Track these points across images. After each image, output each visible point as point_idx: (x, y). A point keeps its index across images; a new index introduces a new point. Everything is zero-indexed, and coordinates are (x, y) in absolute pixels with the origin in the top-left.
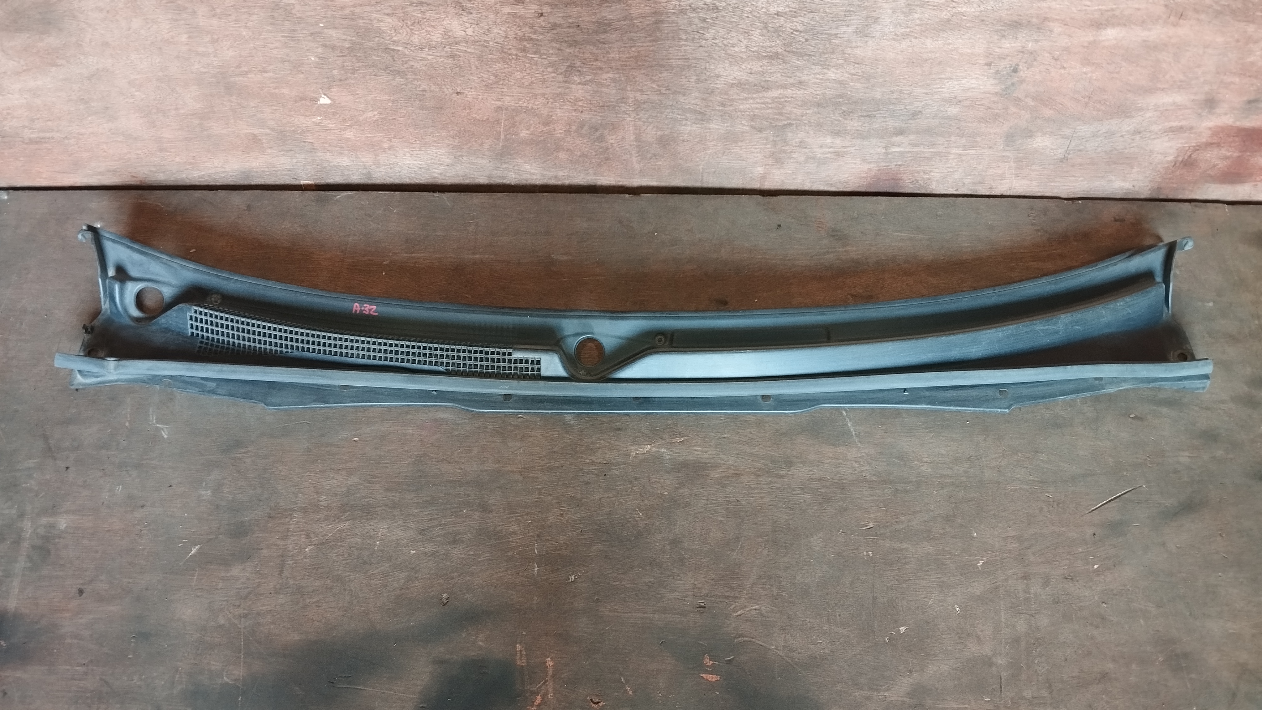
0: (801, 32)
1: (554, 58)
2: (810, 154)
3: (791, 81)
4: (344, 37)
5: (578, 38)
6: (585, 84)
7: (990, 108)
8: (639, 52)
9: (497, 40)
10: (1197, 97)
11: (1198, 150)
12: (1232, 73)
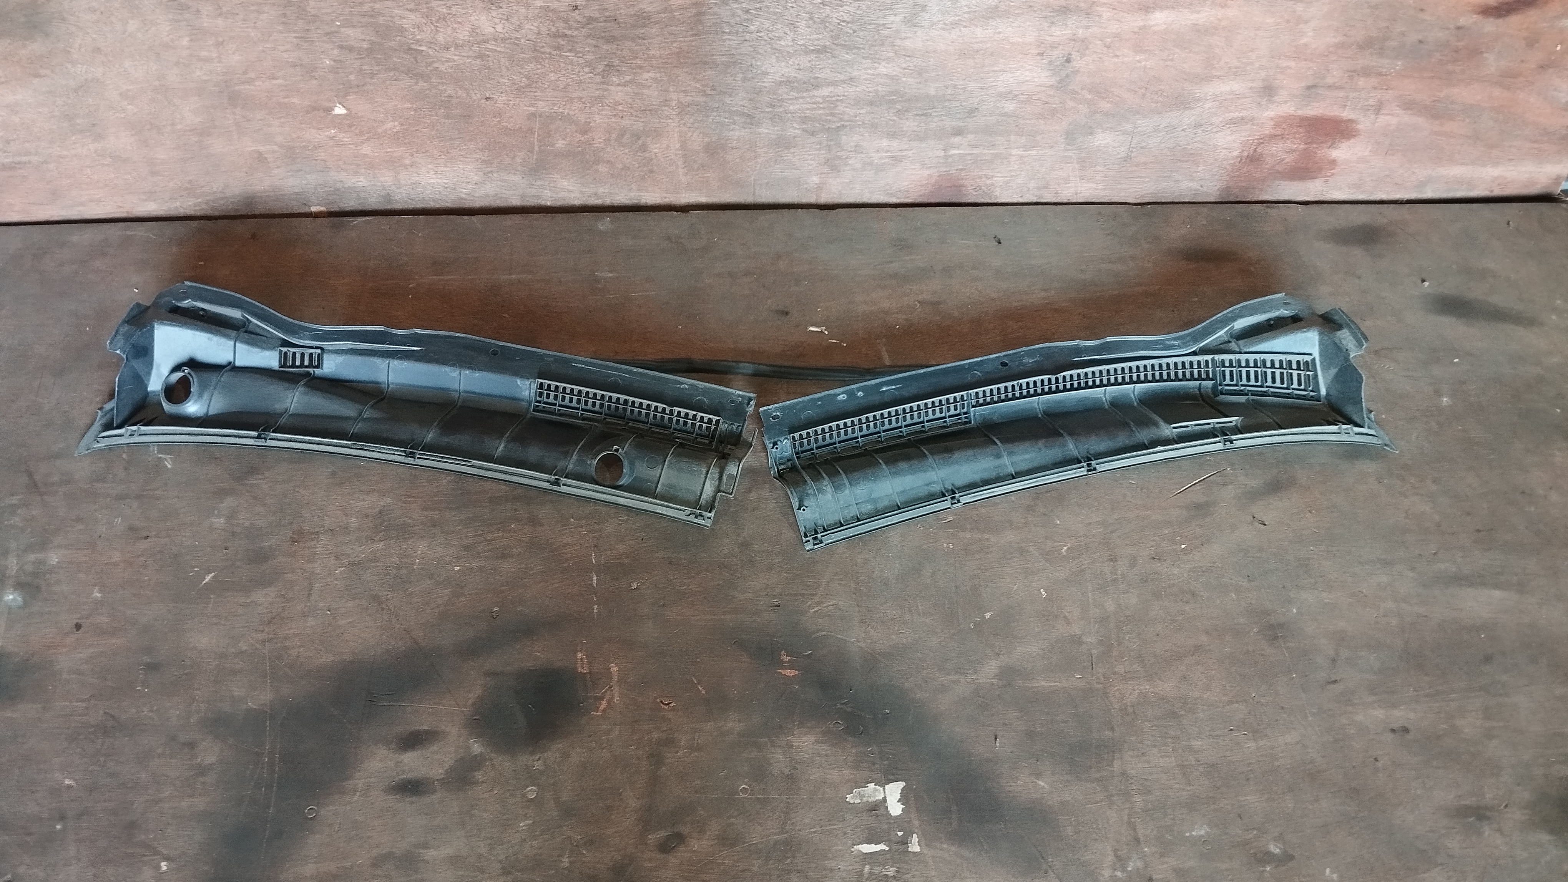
0: (848, 23)
1: (590, 57)
2: (867, 160)
3: (842, 77)
4: (363, 37)
5: (616, 33)
6: (625, 85)
7: (1046, 103)
8: (681, 48)
9: (529, 37)
10: (1254, 85)
11: (1262, 143)
12: (1286, 56)
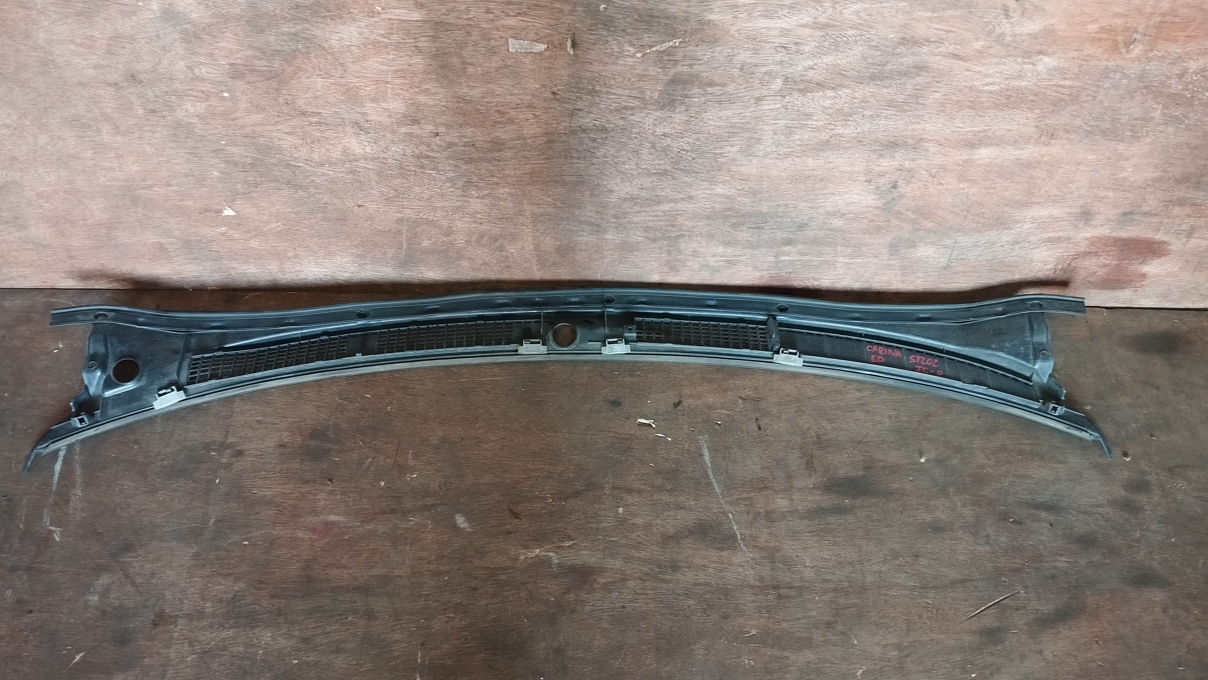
1: (452, 174)
2: (703, 263)
3: (681, 196)
4: (246, 154)
5: (475, 156)
6: (483, 197)
7: (872, 221)
8: (533, 169)
9: (395, 157)
10: (1071, 211)
11: (1077, 258)
12: (1105, 187)
